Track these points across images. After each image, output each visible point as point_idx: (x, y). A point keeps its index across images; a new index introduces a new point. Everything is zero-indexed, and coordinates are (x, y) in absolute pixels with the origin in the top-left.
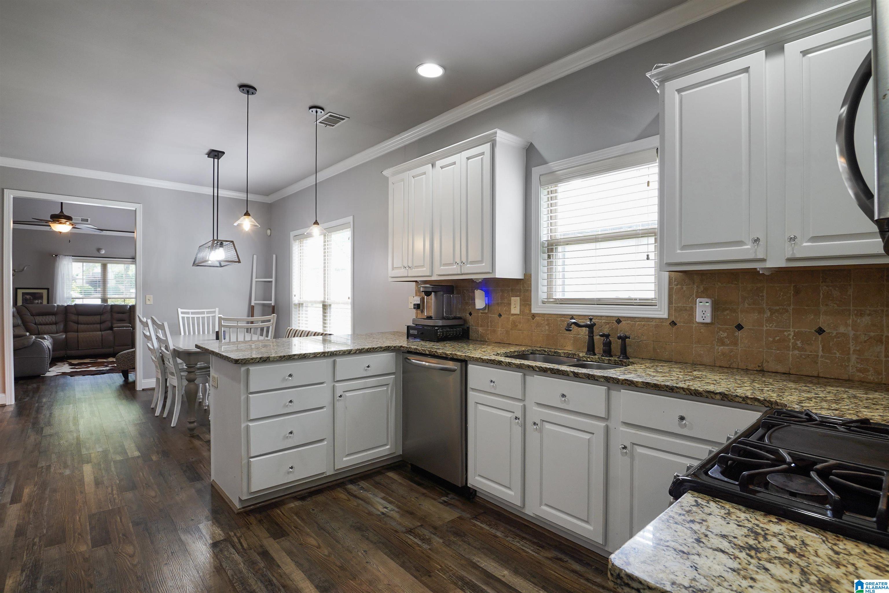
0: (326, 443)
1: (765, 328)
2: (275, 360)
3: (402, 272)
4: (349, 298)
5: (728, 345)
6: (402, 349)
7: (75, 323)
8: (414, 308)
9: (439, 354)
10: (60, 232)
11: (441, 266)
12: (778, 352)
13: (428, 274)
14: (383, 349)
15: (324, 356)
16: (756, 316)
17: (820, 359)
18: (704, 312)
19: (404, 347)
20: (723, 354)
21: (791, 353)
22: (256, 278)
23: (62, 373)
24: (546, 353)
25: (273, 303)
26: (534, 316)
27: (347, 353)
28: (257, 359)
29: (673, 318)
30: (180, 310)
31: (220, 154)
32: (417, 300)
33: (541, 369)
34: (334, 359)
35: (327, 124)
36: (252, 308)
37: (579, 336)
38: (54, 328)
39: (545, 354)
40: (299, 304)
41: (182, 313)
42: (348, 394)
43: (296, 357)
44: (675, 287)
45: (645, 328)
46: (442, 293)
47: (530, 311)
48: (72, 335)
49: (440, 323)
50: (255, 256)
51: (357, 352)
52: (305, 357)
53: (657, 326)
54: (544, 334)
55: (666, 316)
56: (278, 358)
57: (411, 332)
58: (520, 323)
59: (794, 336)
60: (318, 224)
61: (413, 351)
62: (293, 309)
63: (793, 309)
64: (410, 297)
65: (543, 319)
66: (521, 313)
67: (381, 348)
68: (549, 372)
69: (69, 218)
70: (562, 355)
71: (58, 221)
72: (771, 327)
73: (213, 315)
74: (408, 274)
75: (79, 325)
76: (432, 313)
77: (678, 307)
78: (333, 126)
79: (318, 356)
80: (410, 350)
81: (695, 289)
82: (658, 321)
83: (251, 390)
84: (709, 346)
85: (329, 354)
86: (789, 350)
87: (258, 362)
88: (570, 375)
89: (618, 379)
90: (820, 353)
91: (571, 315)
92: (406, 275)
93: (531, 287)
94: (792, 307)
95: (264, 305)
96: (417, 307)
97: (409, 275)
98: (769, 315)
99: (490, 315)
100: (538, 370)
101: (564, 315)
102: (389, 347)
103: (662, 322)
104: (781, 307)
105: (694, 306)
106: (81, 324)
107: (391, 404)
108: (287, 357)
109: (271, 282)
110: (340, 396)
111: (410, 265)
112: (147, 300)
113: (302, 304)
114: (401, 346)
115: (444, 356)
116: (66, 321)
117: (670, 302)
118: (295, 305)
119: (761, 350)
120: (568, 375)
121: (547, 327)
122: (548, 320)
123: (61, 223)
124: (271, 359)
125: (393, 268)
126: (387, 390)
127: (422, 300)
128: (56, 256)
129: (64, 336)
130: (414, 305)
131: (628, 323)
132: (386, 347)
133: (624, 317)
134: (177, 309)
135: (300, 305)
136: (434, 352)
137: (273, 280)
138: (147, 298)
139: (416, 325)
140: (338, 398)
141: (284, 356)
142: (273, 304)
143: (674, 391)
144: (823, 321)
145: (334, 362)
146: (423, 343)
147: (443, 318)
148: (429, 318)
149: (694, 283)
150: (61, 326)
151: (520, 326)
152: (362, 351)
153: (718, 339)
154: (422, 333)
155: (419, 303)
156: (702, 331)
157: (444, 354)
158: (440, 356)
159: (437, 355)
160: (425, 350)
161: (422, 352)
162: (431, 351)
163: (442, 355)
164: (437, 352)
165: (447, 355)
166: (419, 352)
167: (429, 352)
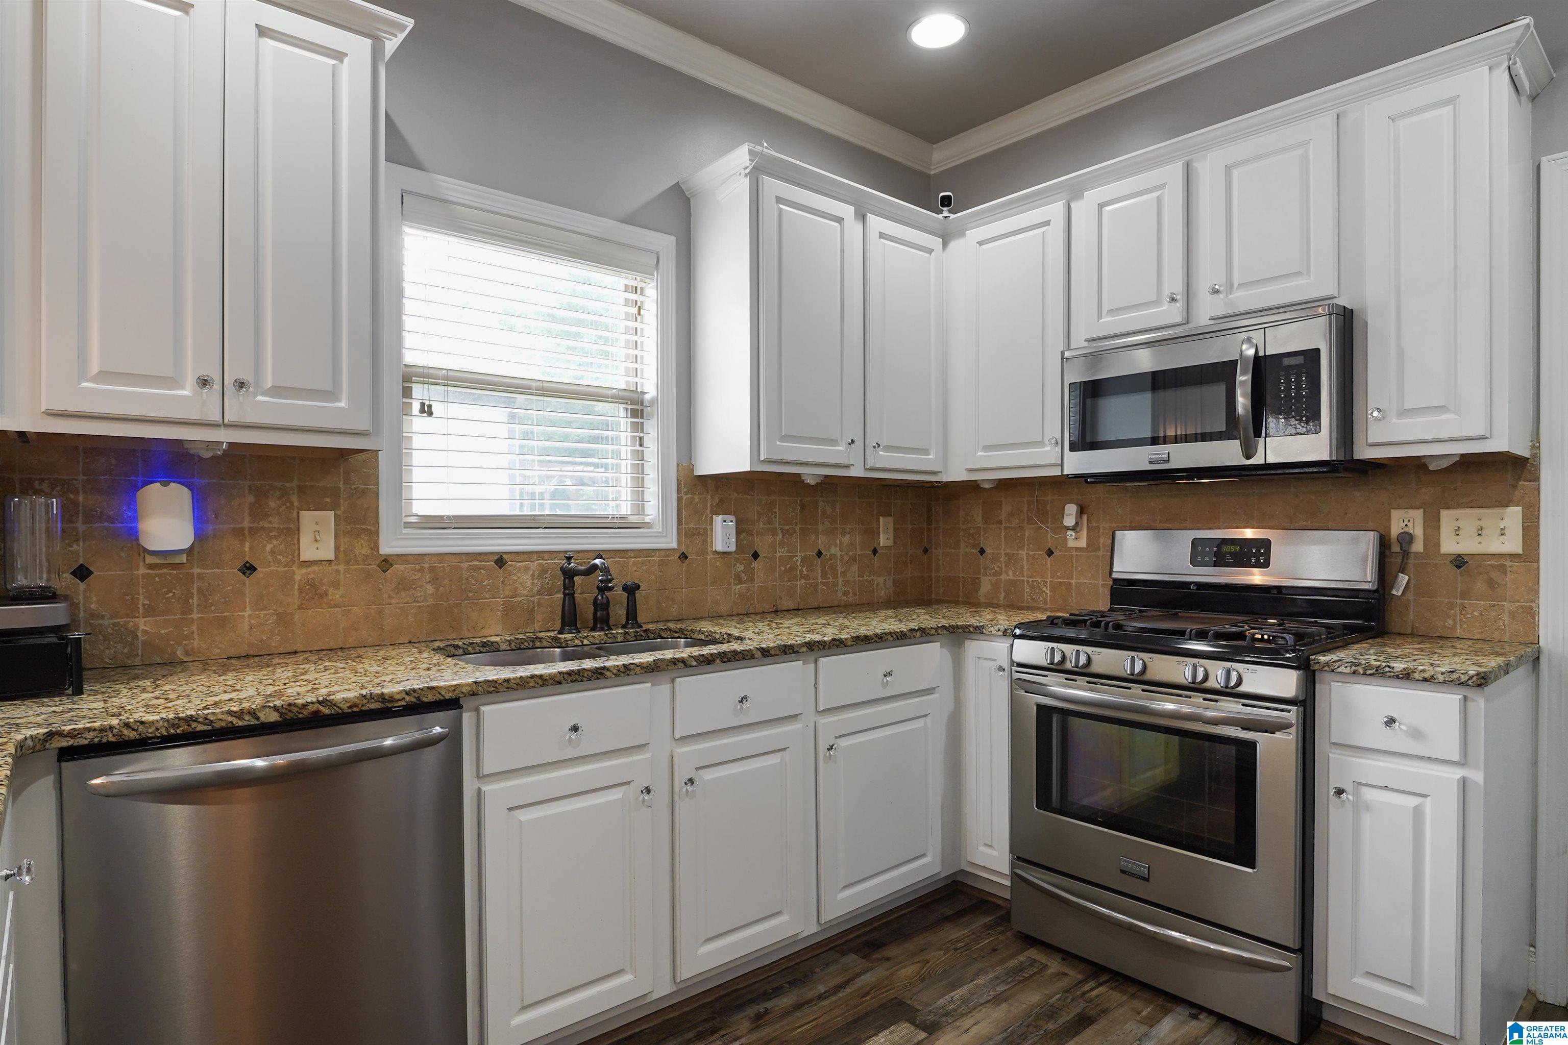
1: (778, 555)
5: (745, 582)
12: (789, 583)
16: (769, 539)
17: (820, 587)
18: (728, 536)
20: (741, 595)
21: (799, 583)
24: (460, 652)
26: (386, 563)
29: (683, 549)
33: (701, 659)
37: (515, 600)
39: (456, 653)
44: (685, 497)
45: (644, 568)
47: (376, 546)
53: (661, 563)
54: (420, 607)
55: (674, 545)
58: (336, 585)
59: (801, 562)
63: (800, 528)
65: (418, 567)
66: (341, 555)
68: (718, 661)
70: (504, 646)
72: (783, 553)
77: (689, 529)
81: (709, 501)
82: (663, 553)
84: (726, 586)
86: (797, 580)
88: (756, 656)
89: (825, 642)
90: (820, 580)
91: (497, 553)
93: (377, 484)
94: (799, 526)
98: (781, 537)
99: (196, 571)
100: (694, 663)
101: (480, 554)
103: (668, 556)
104: (790, 526)
105: (709, 527)
114: (52, 735)
117: (679, 522)
119: (775, 583)
120: (753, 657)
121: (430, 589)
122: (432, 569)
131: (616, 562)
133: (609, 551)
136: (315, 707)
143: (884, 639)
144: (822, 541)
149: (708, 492)
151: (336, 595)
153: (735, 574)
156: (718, 564)
157: (373, 700)
158: (350, 711)
159: (333, 712)
160: (254, 710)
161: (230, 725)
162: (293, 708)
163: (360, 706)
164: (331, 703)
165: (389, 701)
166: (210, 728)
167: (281, 714)
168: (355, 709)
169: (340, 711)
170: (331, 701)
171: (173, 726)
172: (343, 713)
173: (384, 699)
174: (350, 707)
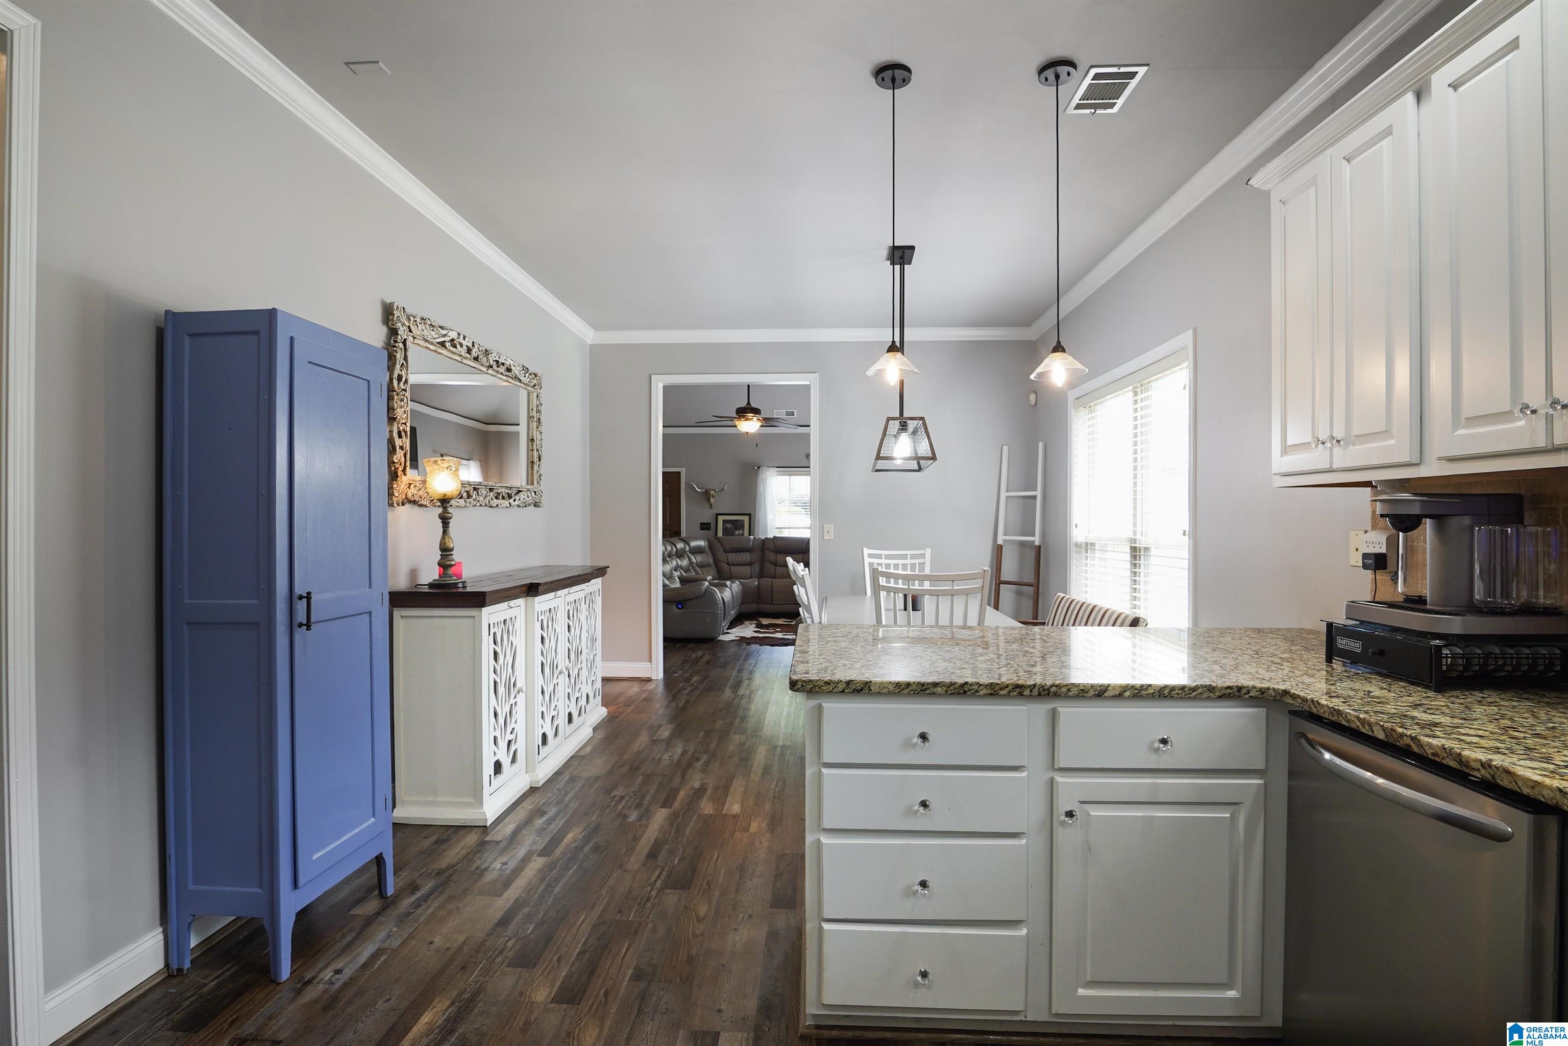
0: (1024, 932)
2: (885, 691)
3: (1316, 458)
4: (1184, 534)
6: (1290, 701)
7: (772, 563)
8: (1365, 567)
9: (1429, 751)
10: (747, 433)
11: (1456, 425)
13: (1406, 458)
14: (1218, 694)
15: (1021, 694)
19: (1294, 697)
22: (1007, 491)
23: (741, 637)
25: (1037, 540)
27: (1092, 693)
28: (840, 685)
30: (866, 551)
31: (907, 251)
32: (1377, 543)
34: (1053, 706)
35: (1096, 107)
36: (998, 549)
38: (747, 570)
40: (1087, 544)
41: (870, 556)
42: (1096, 812)
43: (939, 690)
46: (1467, 521)
48: (766, 581)
49: (1455, 625)
50: (1005, 448)
51: (1127, 694)
52: (965, 692)
56: (891, 688)
57: (1342, 643)
60: (1064, 351)
61: (1326, 715)
62: (1074, 555)
64: (1353, 533)
67: (1211, 689)
69: (756, 411)
71: (744, 417)
73: (921, 561)
74: (1331, 463)
75: (777, 568)
76: (1426, 587)
78: (1112, 106)
79: (1002, 692)
80: (1314, 710)
83: (826, 759)
85: (1035, 692)
87: (843, 691)
92: (1326, 466)
95: (1022, 544)
96: (1377, 562)
97: (1335, 466)
102: (1240, 689)
106: (780, 566)
107: (1246, 871)
108: (914, 687)
109: (1035, 497)
110: (1070, 814)
111: (1339, 433)
112: (826, 533)
113: (1093, 545)
114: (1286, 692)
115: (1453, 764)
116: (762, 561)
118: (1077, 545)
123: (747, 419)
124: (873, 688)
125: (1286, 449)
126: (1233, 819)
127: (1392, 542)
128: (758, 468)
129: (757, 583)
130: (1365, 556)
132: (1229, 687)
134: (863, 549)
135: (1088, 546)
136: (1408, 741)
137: (1038, 493)
138: (826, 529)
139: (1362, 622)
140: (1063, 818)
141: (908, 685)
142: (1037, 543)
145: (1054, 716)
146: (1376, 688)
147: (1473, 609)
148: (1415, 603)
150: (756, 568)
152: (1144, 693)
154: (1381, 653)
155: (1384, 550)
157: (1451, 757)
158: (1432, 758)
159: (1420, 753)
160: (1371, 723)
161: (1358, 729)
162: (1393, 733)
163: (1441, 757)
164: (1419, 742)
165: (1465, 765)
166: (1347, 725)
167: (1387, 736)
168: (1437, 759)
169: (1425, 754)
170: (1419, 741)
171: (1332, 713)
172: (1428, 758)
173: (1461, 760)
174: (1433, 754)
